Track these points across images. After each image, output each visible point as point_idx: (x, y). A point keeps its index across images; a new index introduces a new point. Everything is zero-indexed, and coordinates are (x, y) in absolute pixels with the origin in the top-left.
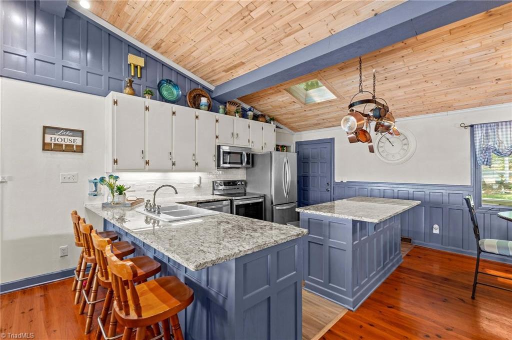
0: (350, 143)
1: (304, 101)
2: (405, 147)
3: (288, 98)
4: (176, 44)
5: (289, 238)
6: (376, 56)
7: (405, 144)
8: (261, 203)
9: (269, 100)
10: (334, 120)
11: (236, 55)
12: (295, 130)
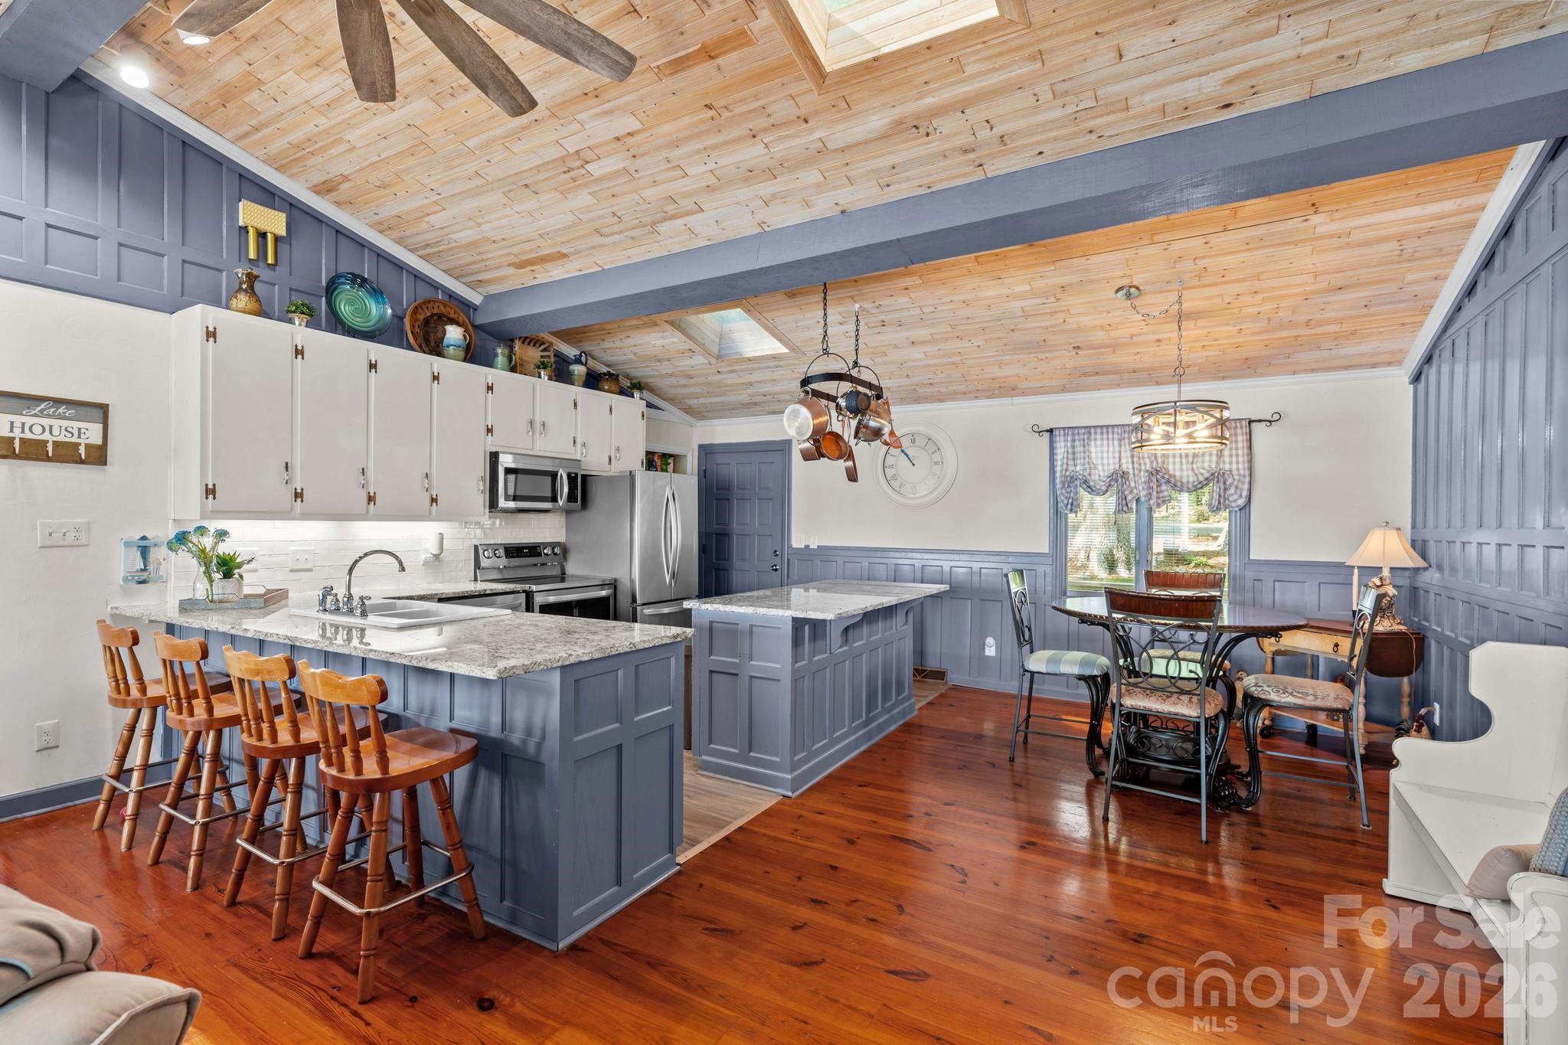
0: (807, 459)
1: (715, 350)
2: (937, 469)
3: (674, 339)
4: (382, 192)
5: (657, 640)
6: (856, 281)
7: (936, 463)
8: (606, 599)
9: (630, 341)
11: (546, 237)
12: (698, 414)
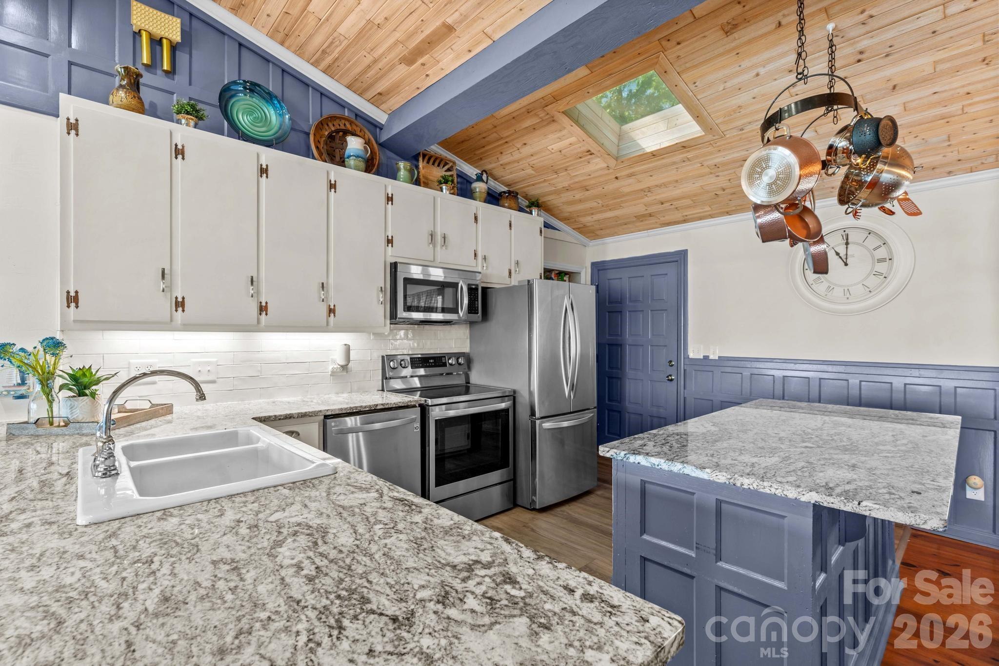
0: (763, 241)
1: (614, 151)
2: (882, 267)
3: (573, 139)
7: (882, 260)
10: (687, 202)
12: (590, 232)
